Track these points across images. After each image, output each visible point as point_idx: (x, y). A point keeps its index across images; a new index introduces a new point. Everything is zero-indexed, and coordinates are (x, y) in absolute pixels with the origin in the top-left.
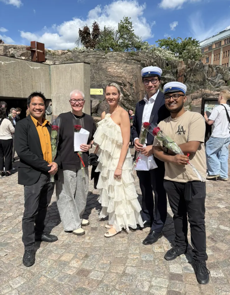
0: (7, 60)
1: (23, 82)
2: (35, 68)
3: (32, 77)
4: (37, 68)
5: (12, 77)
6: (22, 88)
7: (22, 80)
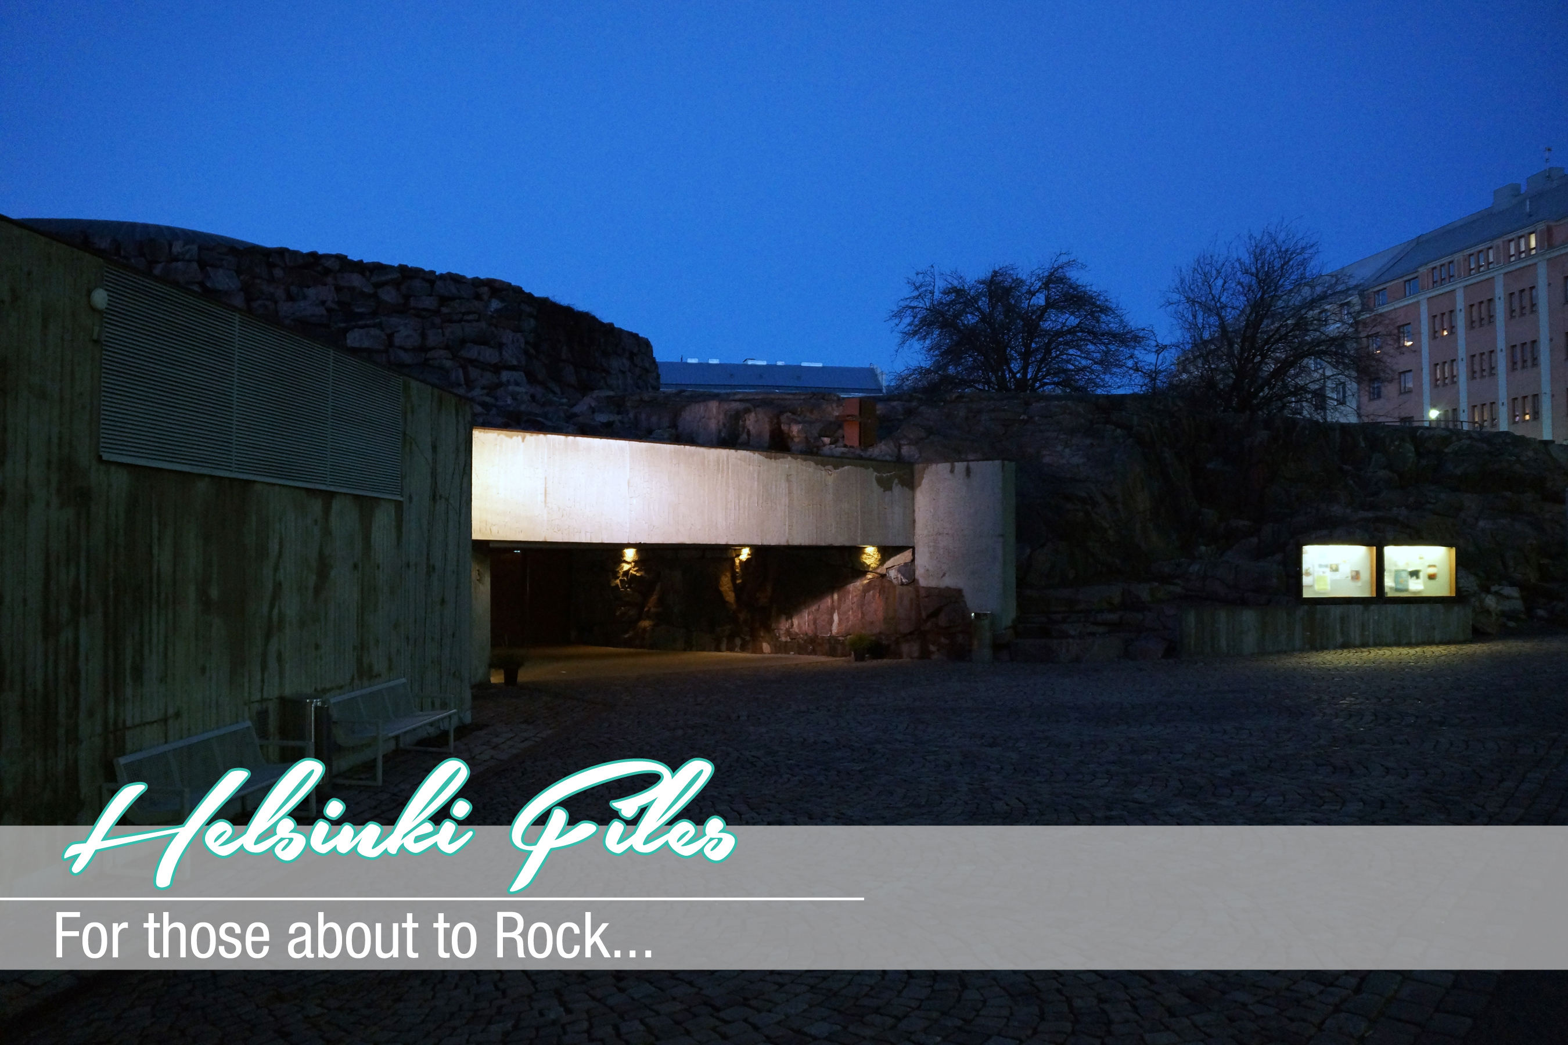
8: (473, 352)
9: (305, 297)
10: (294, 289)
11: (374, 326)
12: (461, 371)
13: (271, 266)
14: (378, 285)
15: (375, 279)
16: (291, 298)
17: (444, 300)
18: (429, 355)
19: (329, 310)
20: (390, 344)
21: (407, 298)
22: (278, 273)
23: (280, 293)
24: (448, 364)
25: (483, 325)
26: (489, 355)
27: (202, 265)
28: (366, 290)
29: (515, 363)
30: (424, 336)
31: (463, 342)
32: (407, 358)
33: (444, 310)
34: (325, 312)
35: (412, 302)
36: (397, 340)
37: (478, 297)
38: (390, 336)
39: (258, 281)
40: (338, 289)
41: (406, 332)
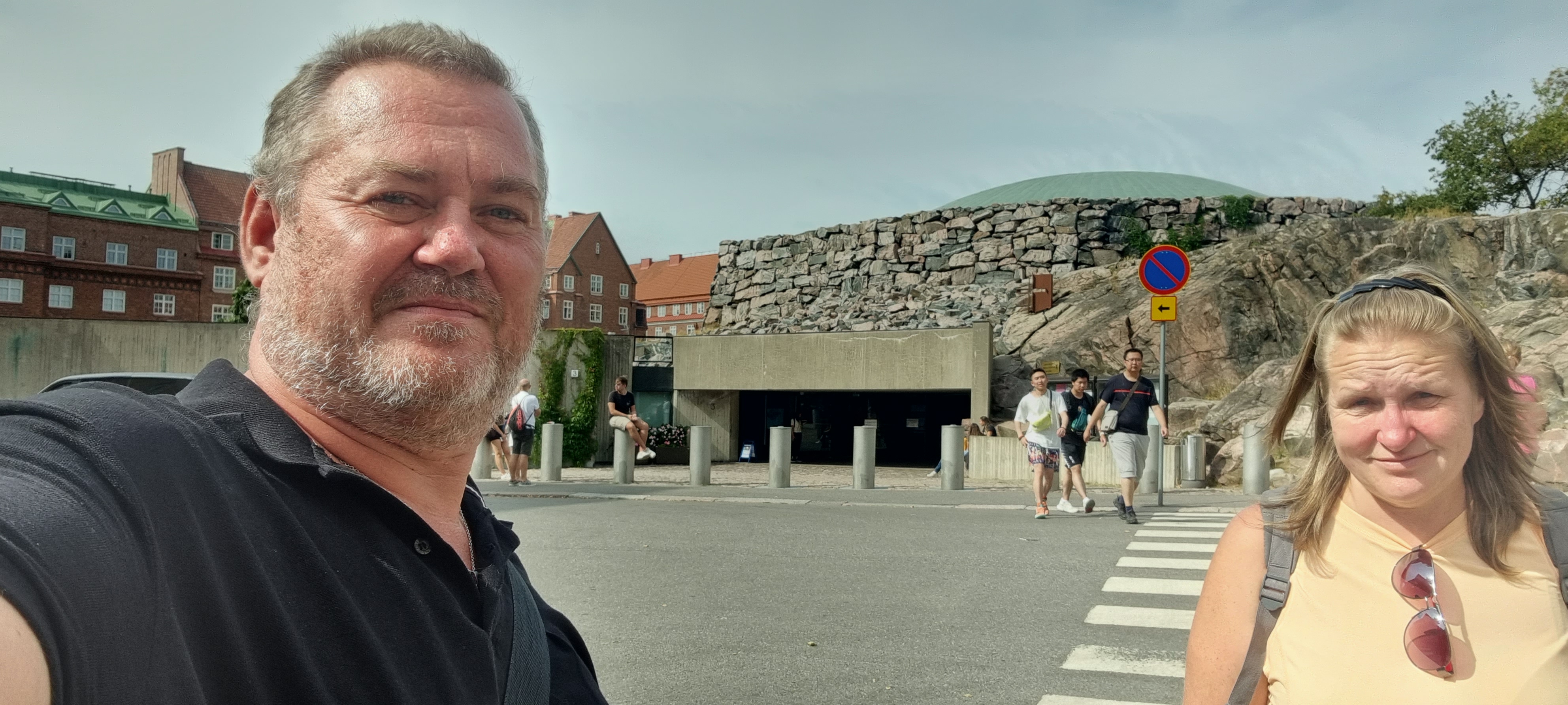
0: (905, 336)
1: (926, 364)
2: (948, 338)
3: (942, 353)
4: (952, 337)
5: (911, 359)
6: (924, 374)
7: (926, 360)
8: (1030, 256)
9: (930, 239)
10: (924, 236)
11: (968, 250)
12: (1021, 271)
13: (914, 224)
14: (977, 222)
15: (976, 217)
16: (922, 242)
17: (1020, 222)
18: (1001, 263)
19: (941, 245)
20: (978, 261)
21: (994, 226)
22: (917, 227)
23: (917, 239)
24: (1012, 267)
25: (1041, 234)
26: (1045, 256)
27: (877, 232)
28: (967, 227)
29: (1064, 258)
30: (998, 252)
31: (1026, 250)
32: (983, 267)
33: (1019, 229)
34: (939, 247)
35: (998, 229)
36: (981, 258)
37: (1046, 214)
38: (979, 254)
39: (904, 235)
40: (949, 230)
41: (987, 249)
